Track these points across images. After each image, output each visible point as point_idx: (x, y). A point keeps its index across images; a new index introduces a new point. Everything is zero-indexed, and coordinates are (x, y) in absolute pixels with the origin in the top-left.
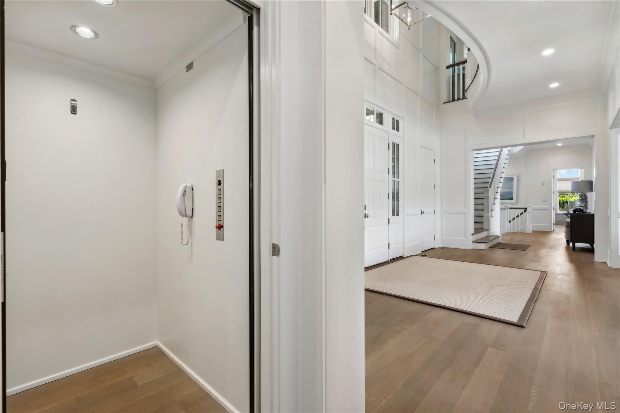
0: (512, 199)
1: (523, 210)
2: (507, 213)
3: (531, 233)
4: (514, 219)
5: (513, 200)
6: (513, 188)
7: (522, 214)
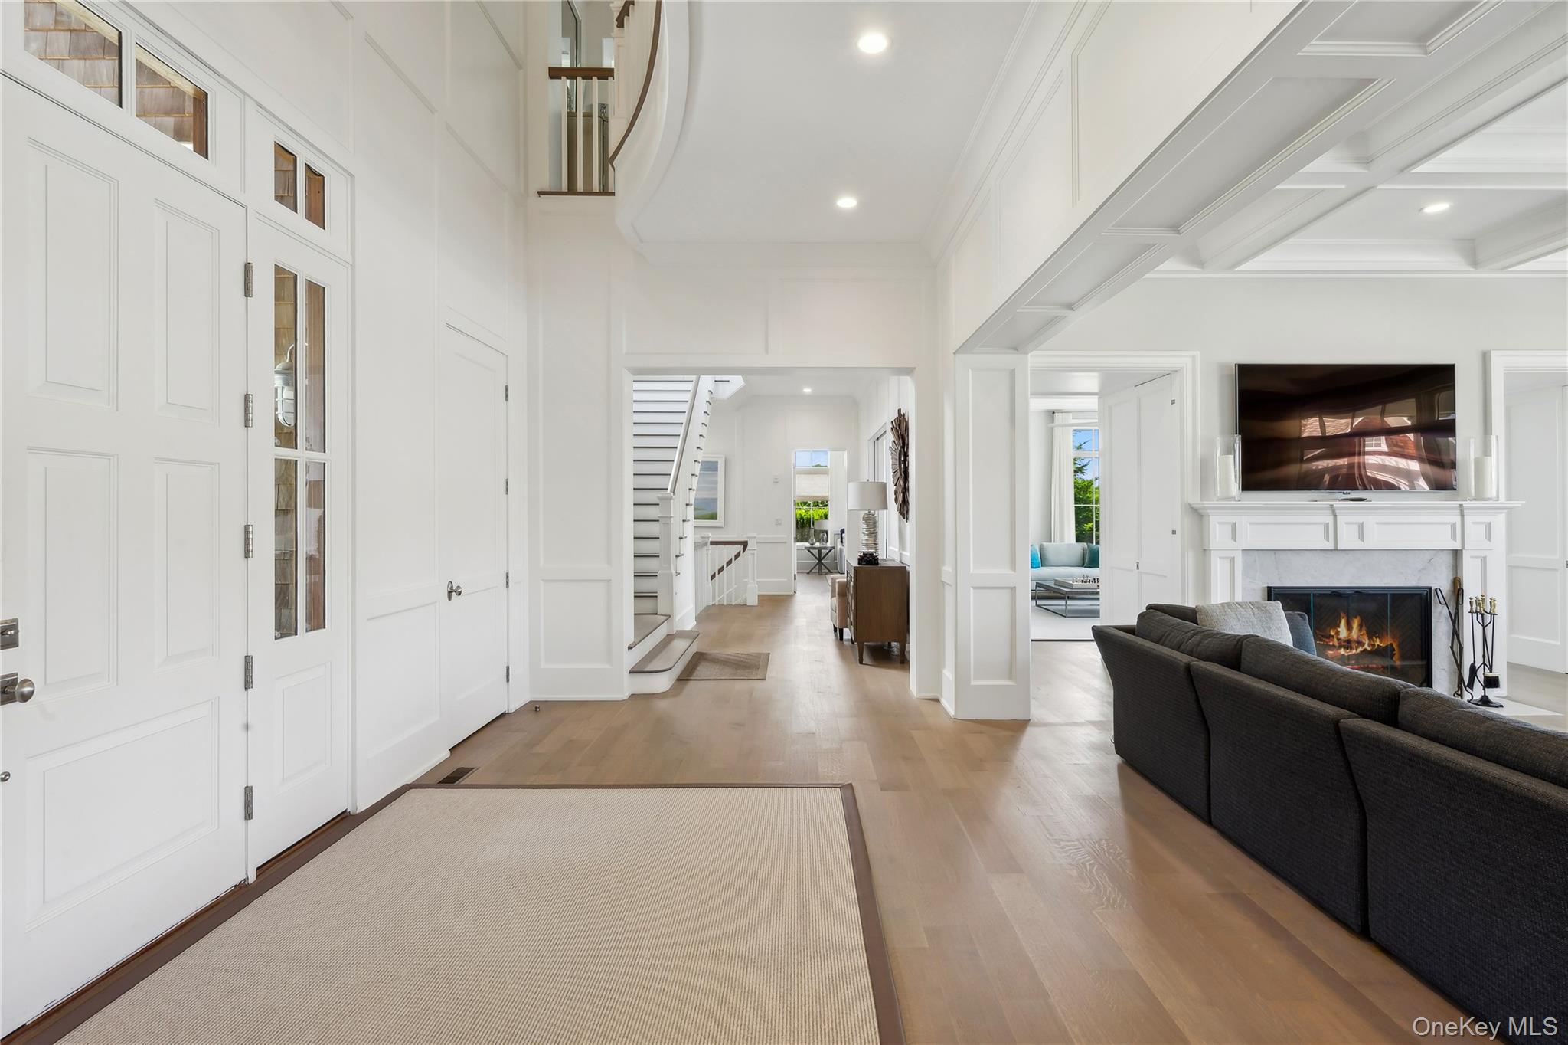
0: (714, 517)
1: (740, 548)
2: (707, 554)
3: (756, 604)
4: (721, 570)
5: (716, 519)
6: (716, 489)
7: (737, 556)
